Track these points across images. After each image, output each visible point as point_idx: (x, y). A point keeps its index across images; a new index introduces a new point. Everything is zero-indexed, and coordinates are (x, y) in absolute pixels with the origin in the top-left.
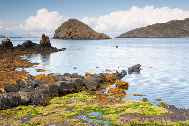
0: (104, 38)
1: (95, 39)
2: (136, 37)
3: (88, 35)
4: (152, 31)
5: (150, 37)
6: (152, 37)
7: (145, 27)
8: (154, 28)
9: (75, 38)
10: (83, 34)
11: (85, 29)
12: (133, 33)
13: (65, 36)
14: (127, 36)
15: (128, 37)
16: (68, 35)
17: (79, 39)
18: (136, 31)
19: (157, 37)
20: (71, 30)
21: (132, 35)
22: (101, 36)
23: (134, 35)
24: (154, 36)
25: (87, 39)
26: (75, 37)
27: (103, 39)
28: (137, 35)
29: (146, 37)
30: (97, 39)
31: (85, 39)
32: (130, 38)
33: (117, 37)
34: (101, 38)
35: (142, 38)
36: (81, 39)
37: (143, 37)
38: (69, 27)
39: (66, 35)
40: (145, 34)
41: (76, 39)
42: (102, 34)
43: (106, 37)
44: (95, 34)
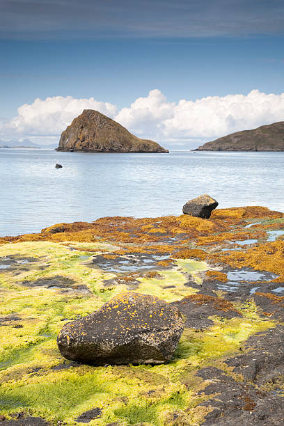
0: (151, 150)
1: (133, 152)
2: (235, 150)
3: (118, 144)
4: (270, 137)
5: (265, 151)
6: (268, 151)
7: (256, 130)
8: (273, 132)
9: (91, 150)
10: (107, 142)
11: (112, 131)
12: (230, 141)
13: (75, 144)
14: (218, 146)
15: (220, 150)
16: (79, 142)
17: (100, 152)
18: (236, 137)
19: (278, 151)
20: (85, 132)
21: (227, 145)
22: (145, 146)
23: (232, 145)
24: (273, 148)
25: (115, 152)
26: (92, 146)
27: (150, 152)
28: (238, 145)
29: (256, 151)
30: (136, 152)
31: (111, 151)
32: (223, 150)
33: (197, 150)
34: (144, 150)
35: (247, 151)
36: (103, 151)
37: (250, 150)
38: (82, 127)
39: (76, 142)
40: (253, 143)
42: (148, 141)
43: (156, 148)
44: (133, 142)
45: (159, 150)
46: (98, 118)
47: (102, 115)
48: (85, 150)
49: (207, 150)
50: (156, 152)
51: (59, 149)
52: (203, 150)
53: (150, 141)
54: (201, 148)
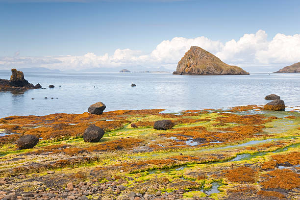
0: (237, 73)
1: (223, 74)
3: (212, 69)
10: (205, 68)
11: (209, 60)
13: (184, 69)
15: (295, 72)
16: (187, 68)
17: (200, 74)
20: (191, 61)
22: (232, 70)
25: (211, 74)
26: (194, 71)
27: (235, 74)
30: (225, 75)
31: (208, 74)
32: (297, 72)
33: (278, 72)
34: (231, 73)
36: (202, 74)
38: (190, 58)
41: (194, 74)
42: (234, 66)
43: (240, 71)
44: (223, 67)
45: (242, 73)
46: (200, 52)
47: (202, 50)
48: (190, 73)
49: (285, 72)
50: (240, 74)
51: (175, 73)
52: (282, 72)
53: (236, 67)
54: (281, 71)
